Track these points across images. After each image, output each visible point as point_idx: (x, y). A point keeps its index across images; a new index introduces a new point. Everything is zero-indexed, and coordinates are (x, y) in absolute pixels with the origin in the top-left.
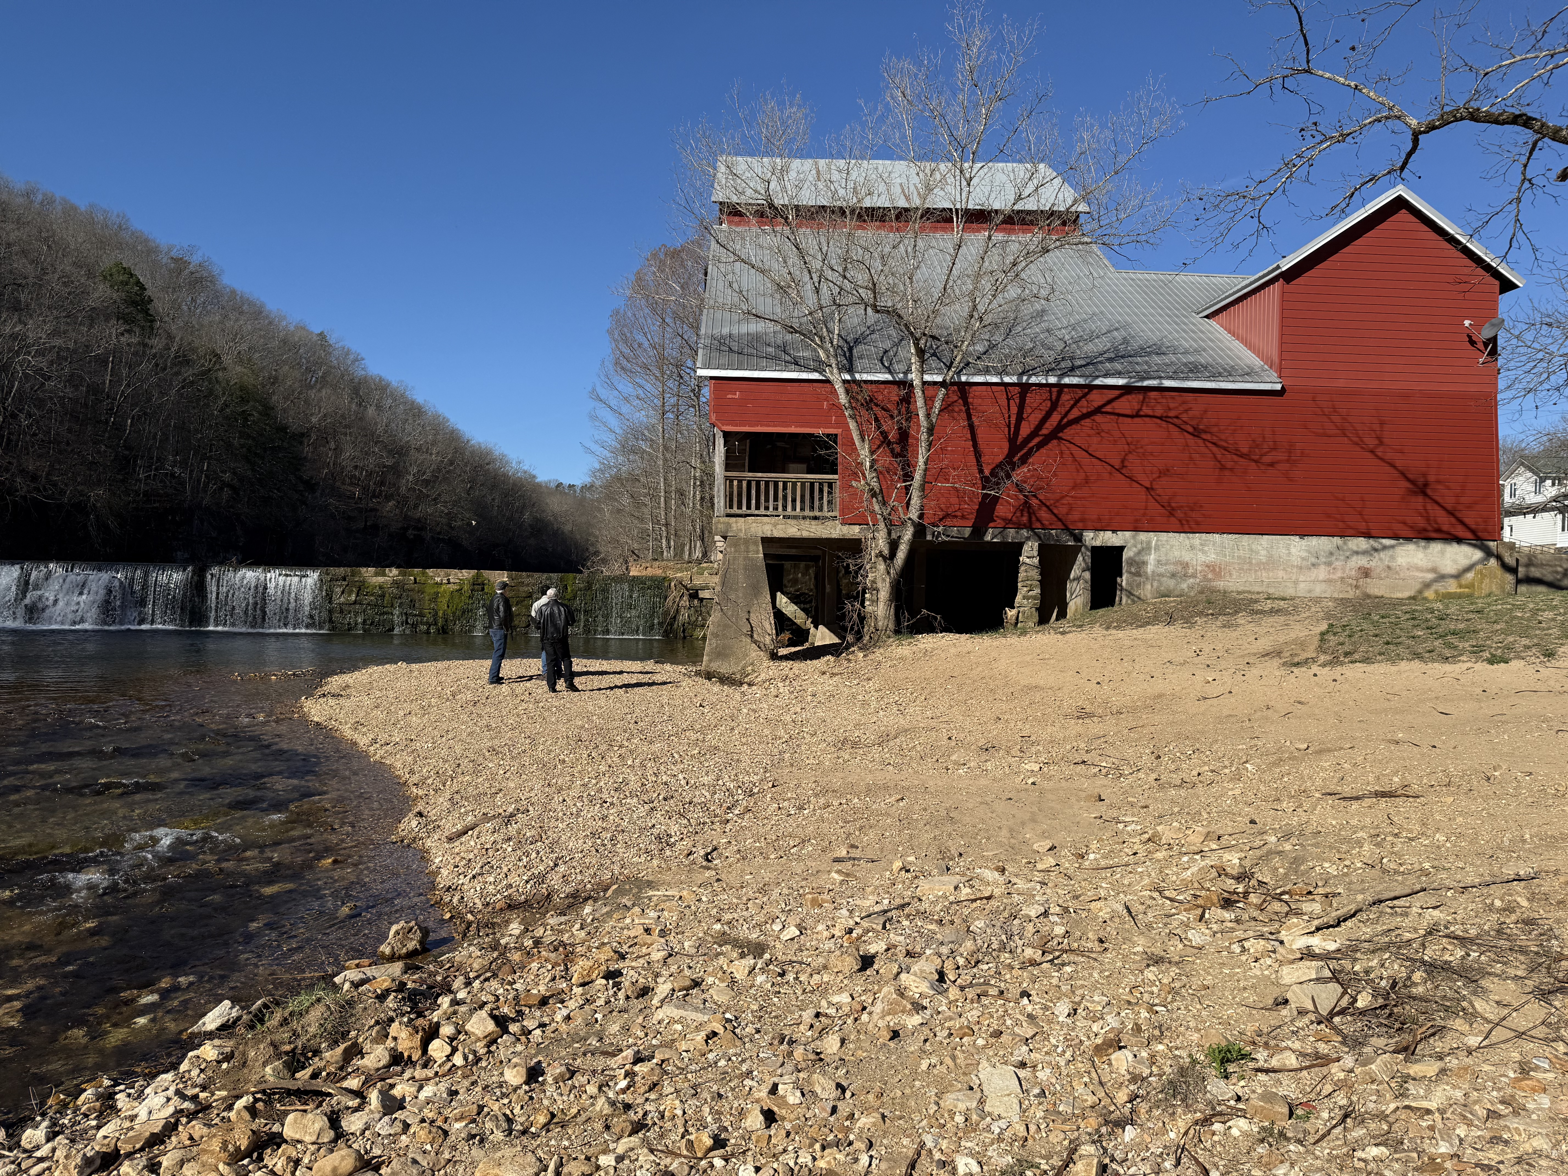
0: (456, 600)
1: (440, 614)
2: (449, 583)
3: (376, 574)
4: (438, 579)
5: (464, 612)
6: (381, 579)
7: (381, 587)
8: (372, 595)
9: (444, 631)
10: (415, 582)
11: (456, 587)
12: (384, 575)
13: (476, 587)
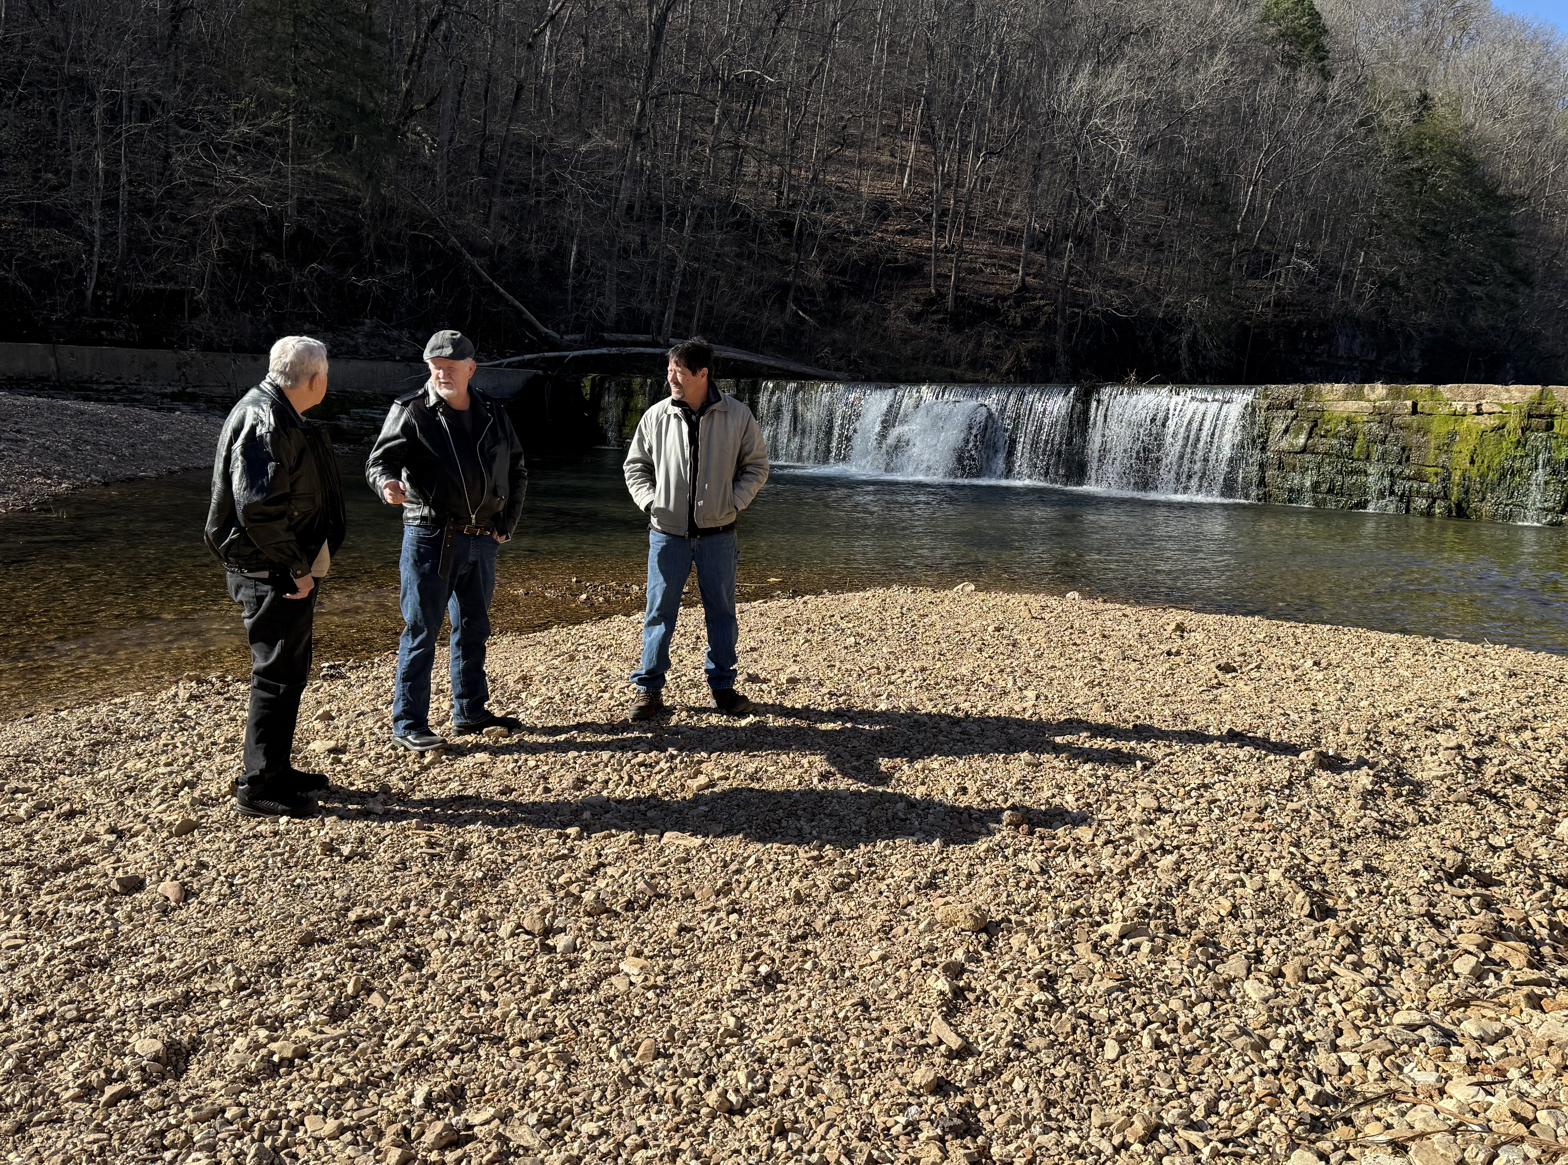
0: (1490, 450)
1: (1456, 477)
2: (1479, 413)
3: (1347, 397)
4: (1458, 406)
5: (1503, 476)
6: (1352, 406)
7: (1349, 422)
8: (1335, 436)
9: (1460, 511)
10: (1415, 411)
11: (1493, 422)
12: (1360, 397)
13: (1534, 422)
